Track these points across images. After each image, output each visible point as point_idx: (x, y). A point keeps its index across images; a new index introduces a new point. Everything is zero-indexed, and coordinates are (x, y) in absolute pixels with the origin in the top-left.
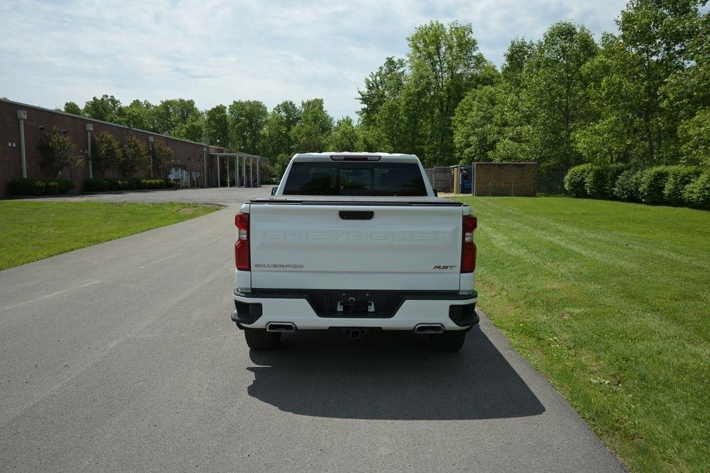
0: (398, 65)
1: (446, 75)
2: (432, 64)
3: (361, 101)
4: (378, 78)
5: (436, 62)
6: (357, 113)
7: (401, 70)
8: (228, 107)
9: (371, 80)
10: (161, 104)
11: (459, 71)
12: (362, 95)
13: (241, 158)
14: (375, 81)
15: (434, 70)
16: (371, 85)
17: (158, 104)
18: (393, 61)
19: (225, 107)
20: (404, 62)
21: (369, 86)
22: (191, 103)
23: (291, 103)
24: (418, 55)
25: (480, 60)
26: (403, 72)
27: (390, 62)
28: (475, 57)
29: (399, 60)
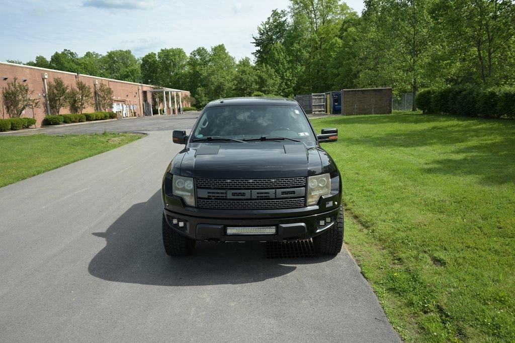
0: (281, 15)
1: (319, 21)
2: (308, 13)
3: (255, 44)
4: (267, 26)
5: (311, 11)
6: (253, 53)
7: (283, 19)
8: (157, 54)
9: (262, 27)
10: (107, 54)
11: (329, 18)
12: (256, 40)
13: (167, 93)
14: (265, 28)
15: (310, 18)
16: (262, 32)
17: (105, 54)
18: (277, 13)
19: (155, 54)
20: (286, 12)
21: (261, 32)
22: (128, 52)
23: (203, 49)
24: (297, 6)
25: (344, 7)
26: (285, 20)
27: (275, 13)
28: (341, 6)
29: (282, 11)
